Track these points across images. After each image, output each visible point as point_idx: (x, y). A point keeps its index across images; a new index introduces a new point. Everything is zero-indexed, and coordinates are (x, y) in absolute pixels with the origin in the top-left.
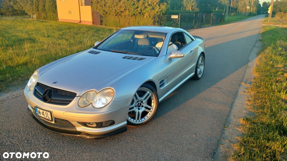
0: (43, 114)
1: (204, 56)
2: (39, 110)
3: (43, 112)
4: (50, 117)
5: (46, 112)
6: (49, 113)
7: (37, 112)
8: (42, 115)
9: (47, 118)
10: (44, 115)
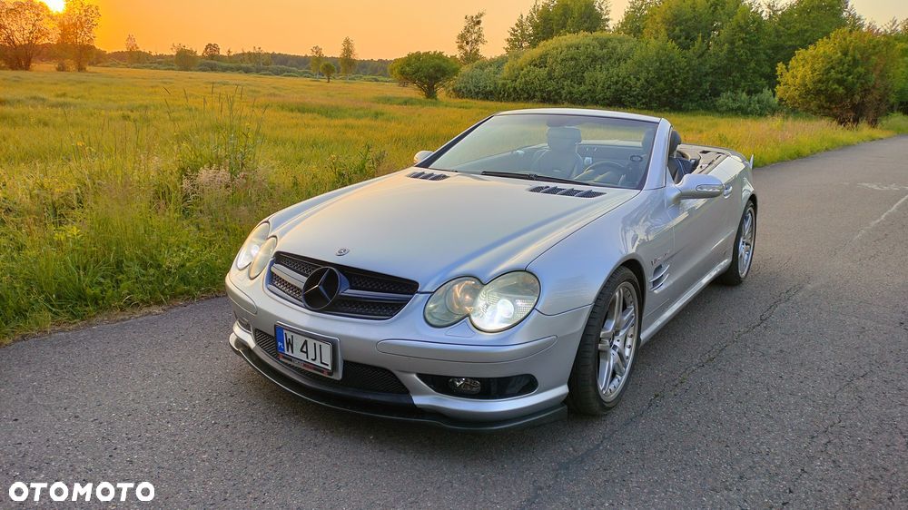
0: (304, 350)
1: (755, 207)
2: (289, 337)
3: (306, 342)
4: (327, 359)
5: (318, 343)
6: (327, 349)
7: (280, 344)
8: (297, 354)
9: (317, 363)
10: (306, 352)
